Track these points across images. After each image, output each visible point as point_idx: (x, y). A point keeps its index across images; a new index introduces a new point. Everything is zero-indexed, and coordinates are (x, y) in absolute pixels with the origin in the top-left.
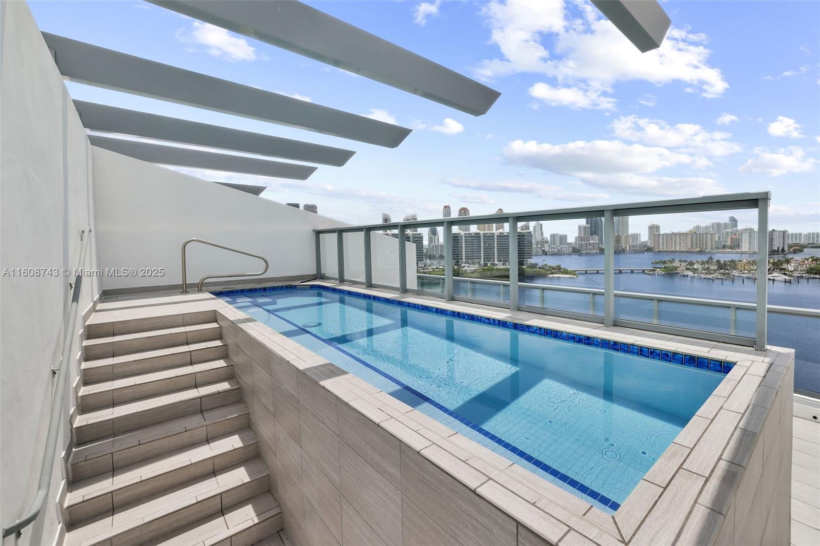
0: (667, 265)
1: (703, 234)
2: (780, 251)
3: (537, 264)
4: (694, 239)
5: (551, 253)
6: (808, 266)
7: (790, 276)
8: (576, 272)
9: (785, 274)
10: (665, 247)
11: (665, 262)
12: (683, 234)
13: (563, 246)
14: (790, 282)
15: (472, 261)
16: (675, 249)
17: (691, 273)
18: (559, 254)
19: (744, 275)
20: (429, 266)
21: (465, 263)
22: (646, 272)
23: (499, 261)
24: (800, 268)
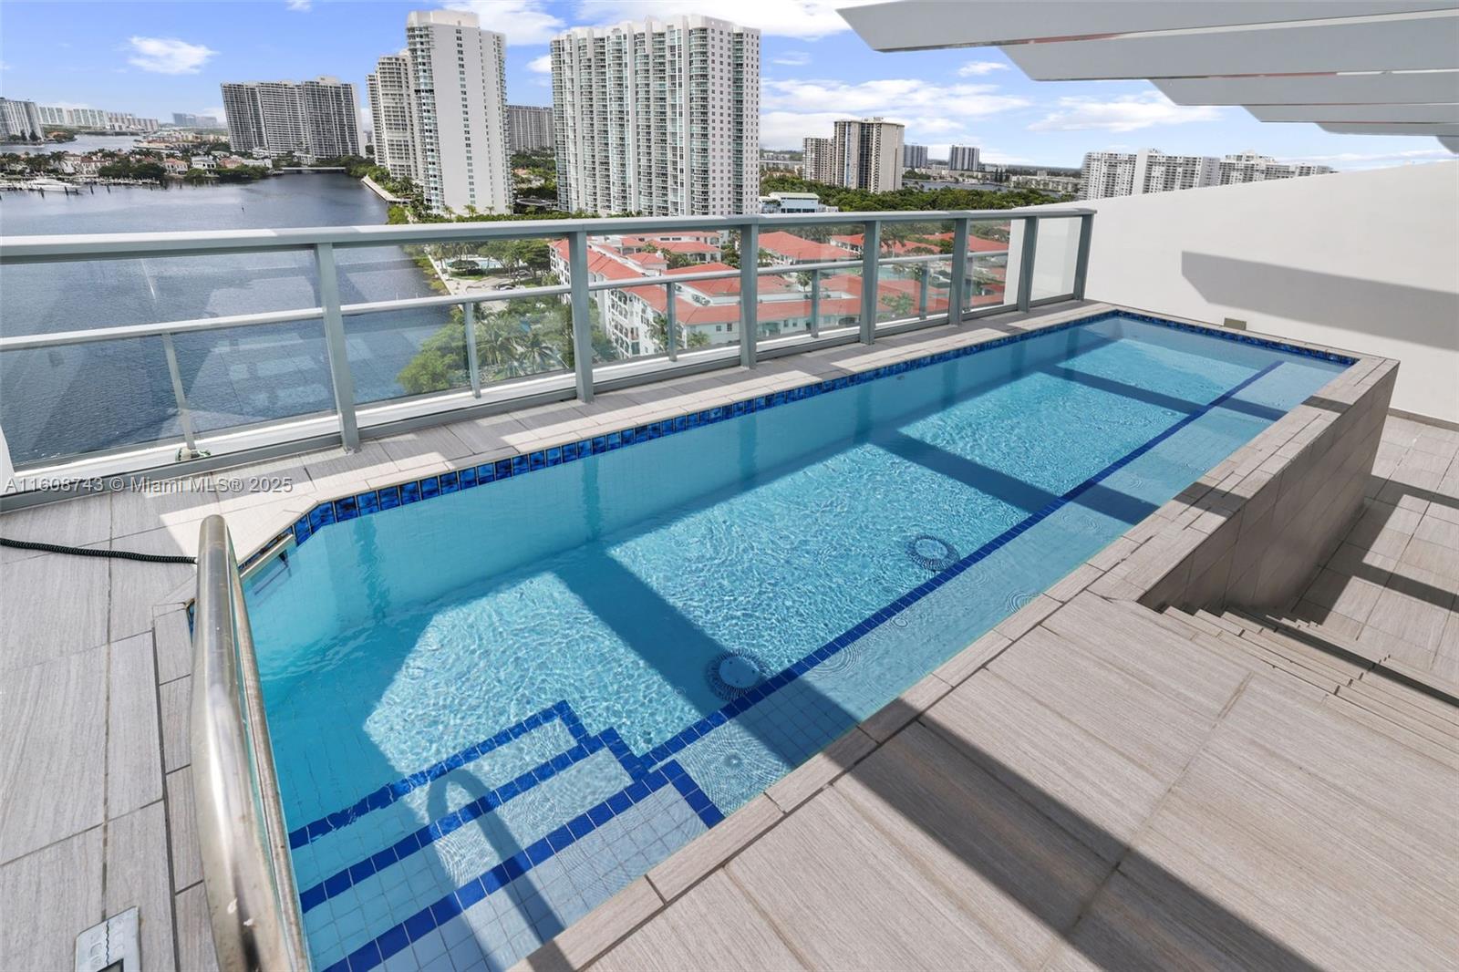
2: (28, 138)
6: (98, 164)
7: (74, 182)
9: (62, 180)
14: (76, 192)
24: (85, 169)
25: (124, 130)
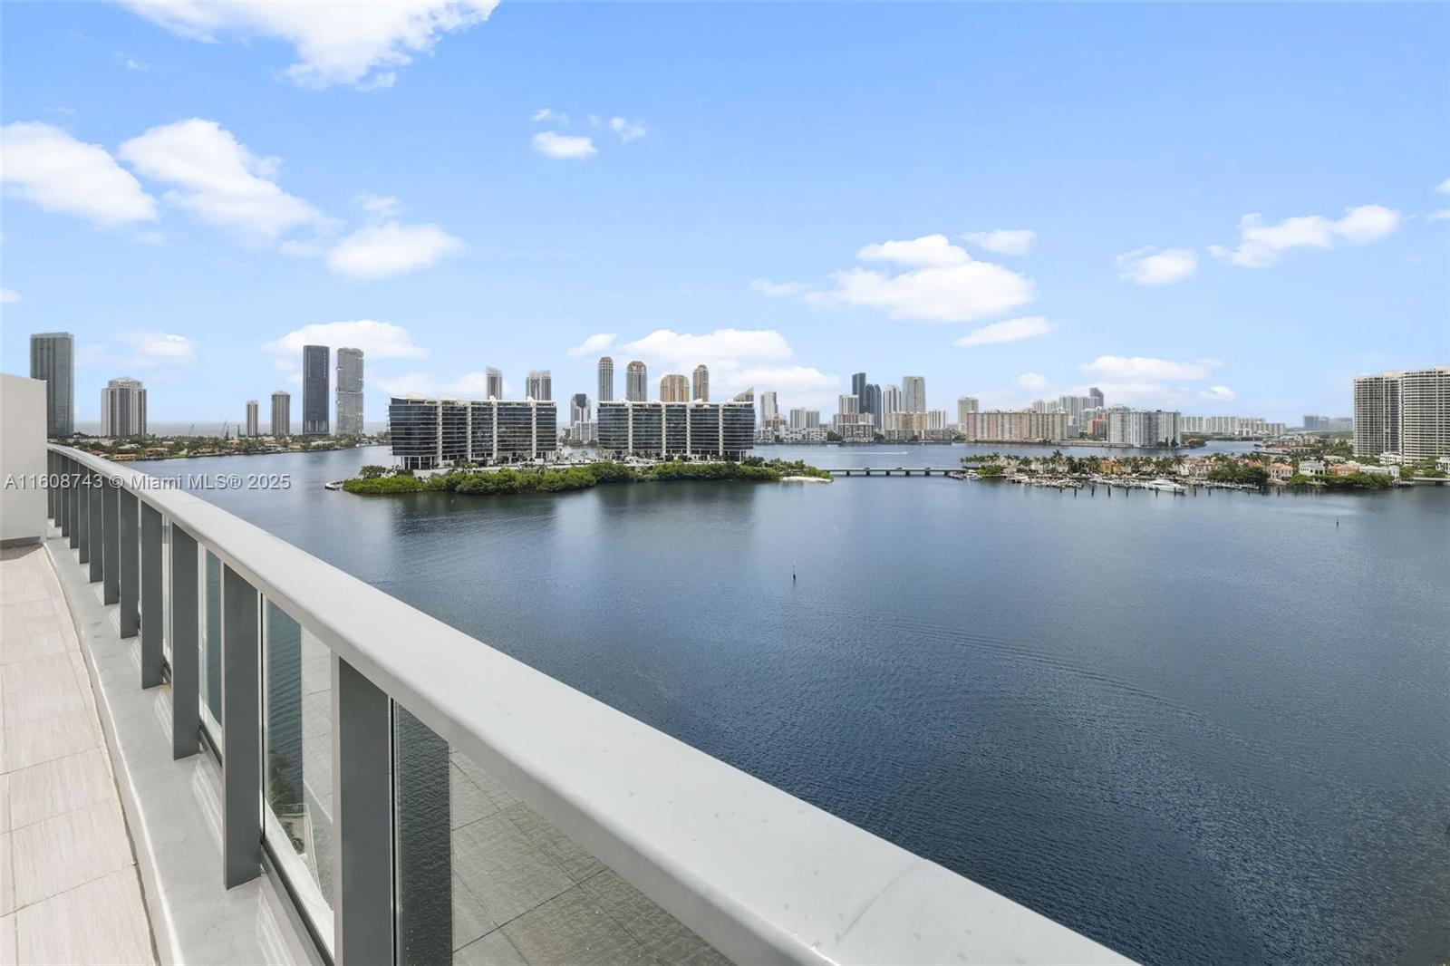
0: (985, 464)
1: (1048, 415)
2: (1169, 444)
3: (762, 459)
4: (1034, 423)
5: (790, 441)
6: (1210, 468)
7: (1184, 484)
8: (831, 473)
9: (1176, 481)
10: (985, 435)
11: (982, 459)
12: (1017, 413)
13: (811, 430)
14: (1182, 493)
15: (646, 452)
16: (1003, 438)
17: (1027, 477)
18: (805, 442)
19: (1110, 482)
20: (567, 458)
21: (633, 455)
22: (951, 474)
23: (693, 452)
24: (1198, 472)
25: (1251, 435)
